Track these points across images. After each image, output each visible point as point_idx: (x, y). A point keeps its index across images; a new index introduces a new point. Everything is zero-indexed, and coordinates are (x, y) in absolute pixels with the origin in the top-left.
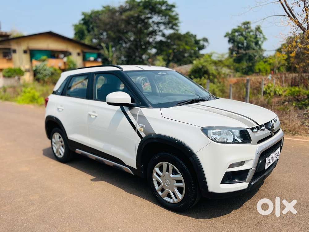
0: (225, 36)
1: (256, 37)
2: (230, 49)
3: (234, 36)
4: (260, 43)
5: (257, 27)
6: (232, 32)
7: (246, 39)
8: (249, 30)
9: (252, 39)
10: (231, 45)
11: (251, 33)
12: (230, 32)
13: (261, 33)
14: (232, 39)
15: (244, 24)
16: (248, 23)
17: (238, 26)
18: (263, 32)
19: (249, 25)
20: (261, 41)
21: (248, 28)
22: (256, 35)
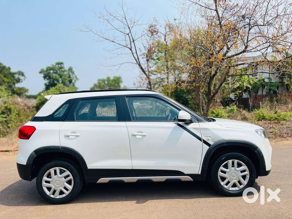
0: (40, 72)
1: (70, 77)
2: (46, 84)
3: (49, 73)
4: (73, 81)
5: (69, 68)
6: (47, 70)
7: (61, 77)
8: (63, 70)
9: (67, 78)
10: (46, 81)
11: (65, 73)
12: (45, 69)
13: (73, 73)
14: (47, 76)
15: (58, 64)
16: (62, 63)
17: (53, 65)
18: (75, 73)
19: (62, 65)
20: (74, 80)
21: (61, 68)
22: (70, 75)
